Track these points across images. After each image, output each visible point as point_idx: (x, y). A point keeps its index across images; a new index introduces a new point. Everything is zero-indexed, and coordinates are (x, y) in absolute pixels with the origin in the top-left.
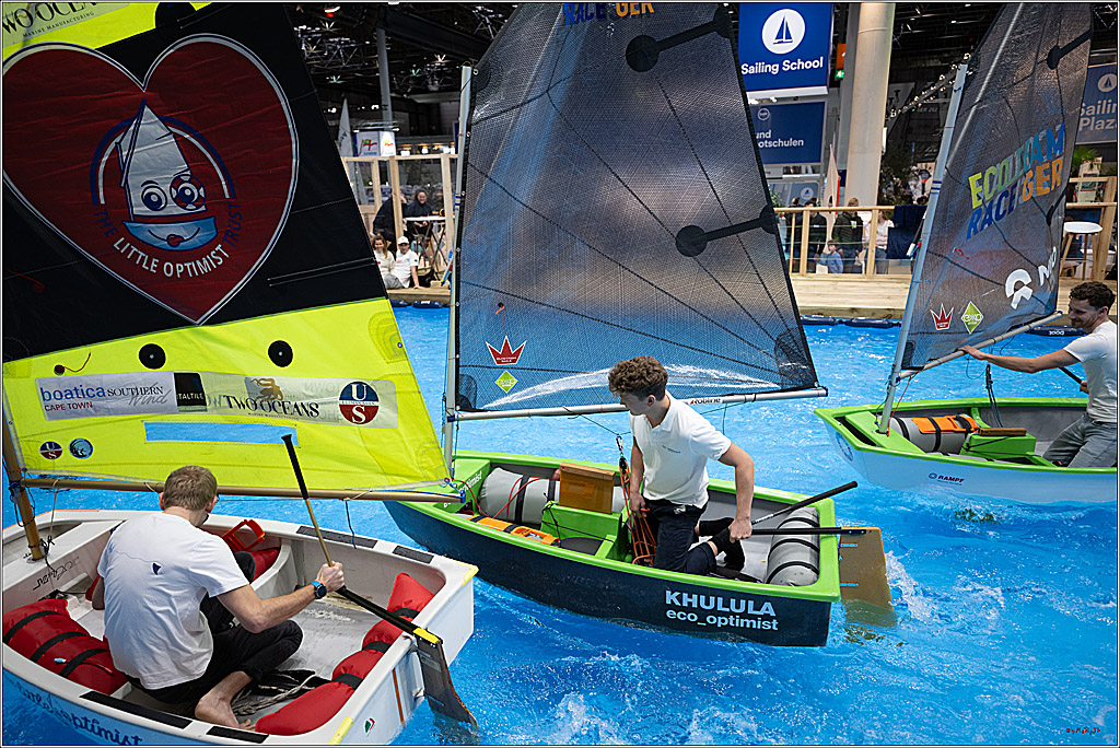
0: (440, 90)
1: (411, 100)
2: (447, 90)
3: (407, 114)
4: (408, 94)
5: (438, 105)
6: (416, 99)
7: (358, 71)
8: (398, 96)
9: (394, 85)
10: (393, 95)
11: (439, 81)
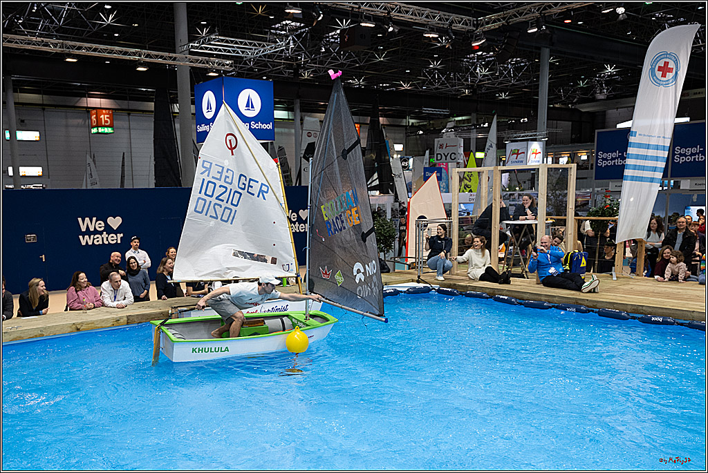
0: (608, 98)
1: (576, 109)
2: (615, 97)
3: (571, 123)
4: (573, 104)
5: (604, 114)
6: (582, 108)
7: (525, 87)
8: (563, 106)
9: (560, 97)
10: (556, 106)
11: (607, 90)
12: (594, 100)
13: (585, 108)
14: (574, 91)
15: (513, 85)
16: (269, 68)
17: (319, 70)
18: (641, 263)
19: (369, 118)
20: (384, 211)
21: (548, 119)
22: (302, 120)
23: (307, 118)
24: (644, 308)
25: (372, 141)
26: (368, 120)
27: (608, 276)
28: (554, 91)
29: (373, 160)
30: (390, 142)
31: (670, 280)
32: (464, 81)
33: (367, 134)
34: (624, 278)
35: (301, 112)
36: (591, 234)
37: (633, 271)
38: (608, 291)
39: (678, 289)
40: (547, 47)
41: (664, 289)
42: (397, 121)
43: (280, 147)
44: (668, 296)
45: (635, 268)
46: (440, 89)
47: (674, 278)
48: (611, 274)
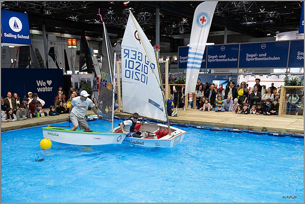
0: (184, 33)
1: (172, 37)
2: (187, 33)
3: (170, 43)
4: (171, 35)
5: (183, 39)
6: (174, 37)
7: (151, 26)
8: (167, 36)
9: (165, 31)
10: (164, 35)
11: (184, 29)
12: (179, 34)
13: (176, 37)
14: (171, 29)
15: (145, 25)
16: (27, 7)
17: (54, 11)
18: (195, 104)
19: (80, 36)
20: (90, 82)
21: (160, 41)
22: (47, 35)
23: (49, 35)
24: (195, 122)
25: (82, 48)
26: (80, 37)
27: (182, 110)
28: (163, 29)
29: (84, 57)
30: (91, 49)
31: (205, 110)
32: (124, 21)
33: (80, 44)
34: (188, 110)
35: (46, 31)
36: (176, 91)
37: (192, 107)
38: (182, 115)
39: (208, 114)
40: (158, 8)
41: (202, 114)
42: (95, 39)
43: (36, 49)
44: (204, 117)
45: (193, 106)
46: (113, 24)
47: (206, 110)
48: (184, 109)
